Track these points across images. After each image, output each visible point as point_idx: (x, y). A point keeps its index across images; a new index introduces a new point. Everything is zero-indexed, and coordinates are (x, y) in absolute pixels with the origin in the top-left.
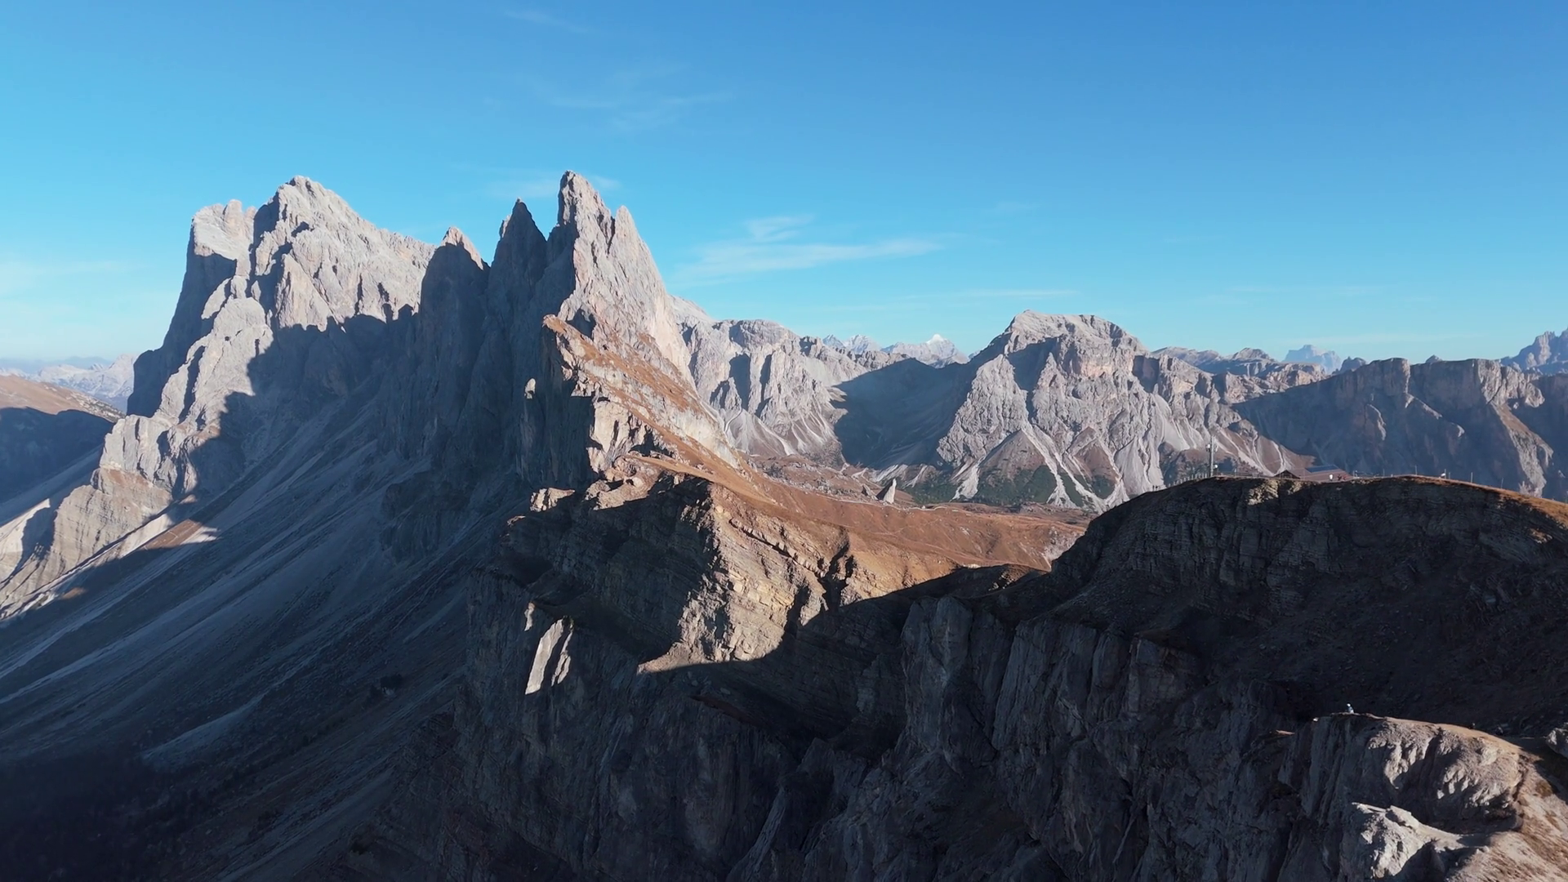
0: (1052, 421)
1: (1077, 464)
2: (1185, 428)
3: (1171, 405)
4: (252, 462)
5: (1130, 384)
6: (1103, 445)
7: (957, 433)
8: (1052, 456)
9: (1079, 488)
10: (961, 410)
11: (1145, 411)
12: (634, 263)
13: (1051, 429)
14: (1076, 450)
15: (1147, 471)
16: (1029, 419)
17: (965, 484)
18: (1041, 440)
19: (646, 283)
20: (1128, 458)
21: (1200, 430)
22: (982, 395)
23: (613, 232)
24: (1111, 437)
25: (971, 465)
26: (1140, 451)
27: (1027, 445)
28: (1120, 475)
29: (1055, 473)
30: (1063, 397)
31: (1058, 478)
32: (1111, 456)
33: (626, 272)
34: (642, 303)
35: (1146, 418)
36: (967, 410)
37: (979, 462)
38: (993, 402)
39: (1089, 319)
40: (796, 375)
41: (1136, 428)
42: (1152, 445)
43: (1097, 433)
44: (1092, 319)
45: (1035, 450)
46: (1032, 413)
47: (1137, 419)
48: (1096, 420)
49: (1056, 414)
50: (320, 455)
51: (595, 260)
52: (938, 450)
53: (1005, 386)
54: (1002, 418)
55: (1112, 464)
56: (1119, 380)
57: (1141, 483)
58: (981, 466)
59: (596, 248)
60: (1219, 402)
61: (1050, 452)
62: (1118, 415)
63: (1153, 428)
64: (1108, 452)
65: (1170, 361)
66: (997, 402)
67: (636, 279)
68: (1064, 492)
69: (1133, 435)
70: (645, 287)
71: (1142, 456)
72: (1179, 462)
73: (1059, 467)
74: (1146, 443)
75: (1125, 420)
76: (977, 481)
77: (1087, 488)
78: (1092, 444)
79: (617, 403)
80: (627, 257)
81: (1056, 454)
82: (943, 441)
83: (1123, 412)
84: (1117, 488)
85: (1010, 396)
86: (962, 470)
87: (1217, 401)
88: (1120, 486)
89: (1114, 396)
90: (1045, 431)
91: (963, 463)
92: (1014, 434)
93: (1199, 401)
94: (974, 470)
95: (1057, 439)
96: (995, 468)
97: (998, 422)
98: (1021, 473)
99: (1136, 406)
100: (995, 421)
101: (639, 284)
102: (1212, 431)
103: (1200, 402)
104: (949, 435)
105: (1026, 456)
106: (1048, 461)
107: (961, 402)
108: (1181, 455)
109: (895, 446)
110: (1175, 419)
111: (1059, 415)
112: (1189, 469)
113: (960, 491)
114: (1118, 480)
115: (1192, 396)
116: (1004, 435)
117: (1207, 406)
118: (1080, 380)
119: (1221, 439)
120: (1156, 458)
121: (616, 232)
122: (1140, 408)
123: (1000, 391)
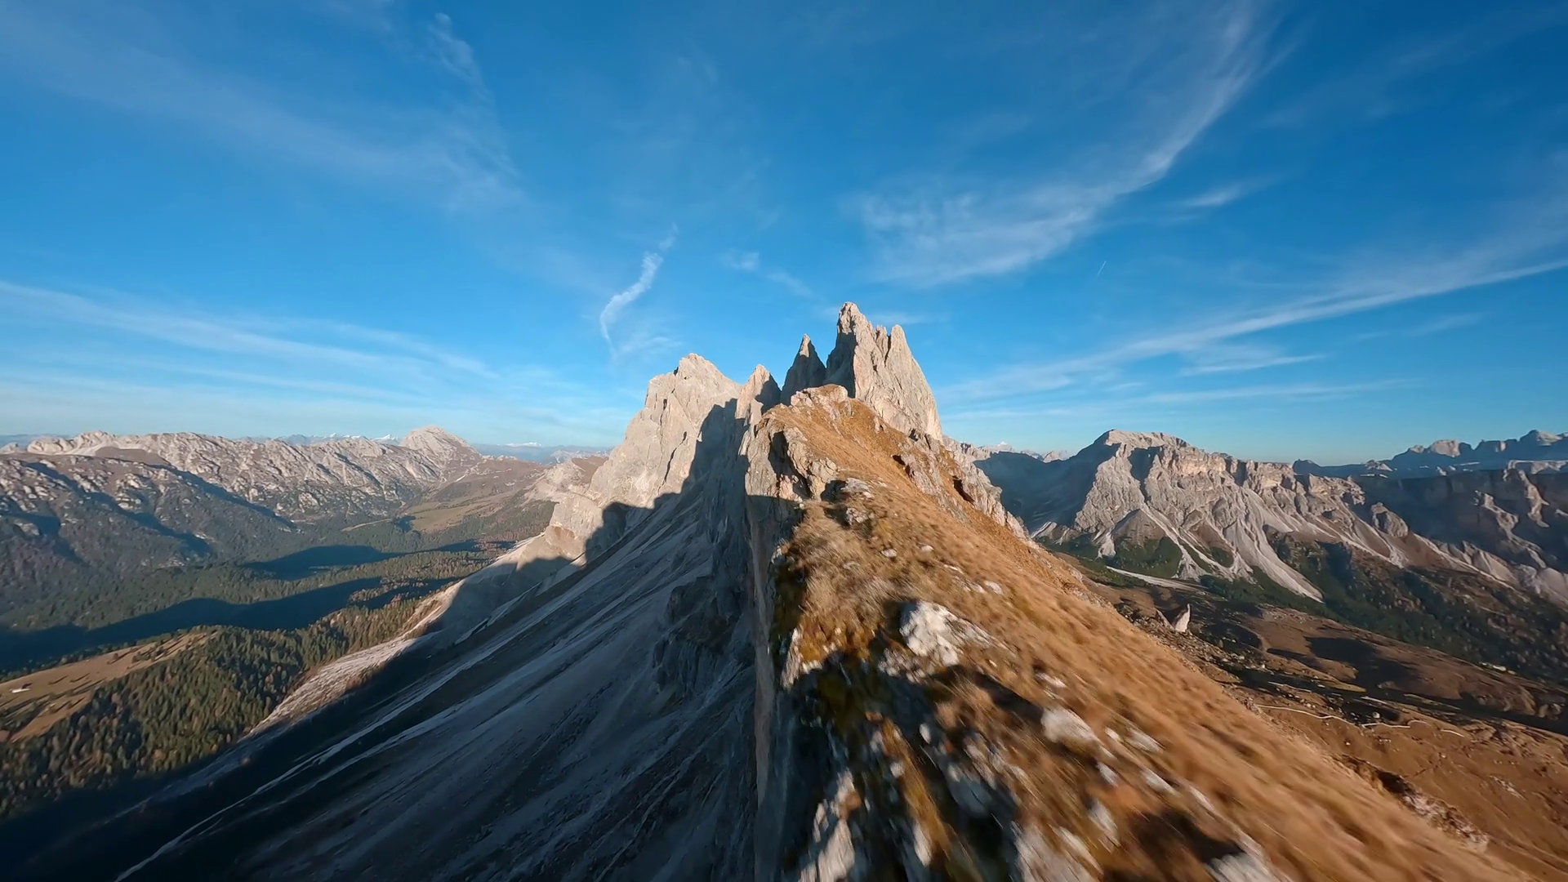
0: (1164, 504)
1: (1194, 538)
2: (1280, 514)
3: (1261, 496)
4: (629, 528)
5: (1223, 480)
6: (1210, 524)
7: (1089, 508)
8: (1171, 530)
9: (1202, 556)
10: (1090, 493)
11: (1240, 499)
12: (908, 375)
13: (1164, 510)
14: (1189, 526)
15: (1258, 546)
16: (1145, 502)
17: (1104, 546)
18: (1158, 517)
20: (1237, 535)
21: (1295, 517)
22: (1104, 483)
23: (889, 347)
24: (1216, 518)
25: (1104, 533)
26: (1245, 530)
27: (1149, 521)
28: (1234, 548)
29: (1178, 544)
30: (1171, 487)
31: (1181, 547)
32: (1220, 534)
33: (902, 385)
35: (1243, 505)
36: (1094, 493)
37: (1110, 530)
38: (1115, 489)
39: (1159, 435)
40: (967, 466)
41: (1236, 512)
42: (1255, 526)
43: (1204, 514)
44: (1162, 435)
45: (1156, 524)
46: (1147, 499)
47: (1234, 506)
48: (1202, 505)
49: (1167, 499)
50: (668, 526)
51: (875, 368)
52: (1076, 519)
53: (1121, 478)
54: (1123, 500)
55: (1223, 538)
56: (1214, 477)
57: (1257, 556)
58: (1113, 533)
59: (875, 358)
60: (1305, 495)
61: (1168, 527)
62: (1217, 502)
63: (1252, 513)
64: (1216, 529)
65: (1256, 465)
66: (1117, 489)
68: (1191, 560)
69: (1235, 518)
71: (1250, 535)
72: (1287, 541)
73: (1178, 538)
74: (1249, 524)
75: (1225, 506)
76: (1113, 545)
77: (1208, 557)
78: (1202, 522)
80: (902, 371)
81: (1173, 529)
82: (1079, 514)
83: (1221, 500)
84: (1236, 559)
85: (1127, 485)
86: (1098, 535)
87: (1302, 494)
88: (1237, 558)
89: (1211, 488)
90: (1160, 511)
91: (1097, 531)
92: (1135, 512)
93: (1285, 493)
94: (1108, 536)
95: (1170, 516)
96: (1125, 536)
97: (1120, 503)
98: (1148, 542)
99: (1231, 495)
100: (1118, 501)
102: (1307, 518)
103: (1287, 495)
104: (1084, 510)
105: (1149, 529)
106: (1168, 533)
107: (1090, 488)
108: (1287, 535)
109: (1035, 512)
110: (1269, 507)
111: (1170, 500)
112: (1299, 548)
113: (1101, 551)
114: (1234, 552)
115: (1279, 491)
116: (1126, 513)
117: (1295, 498)
118: (1182, 476)
119: (1318, 525)
120: (1263, 538)
121: (892, 347)
122: (1235, 497)
123: (1118, 481)
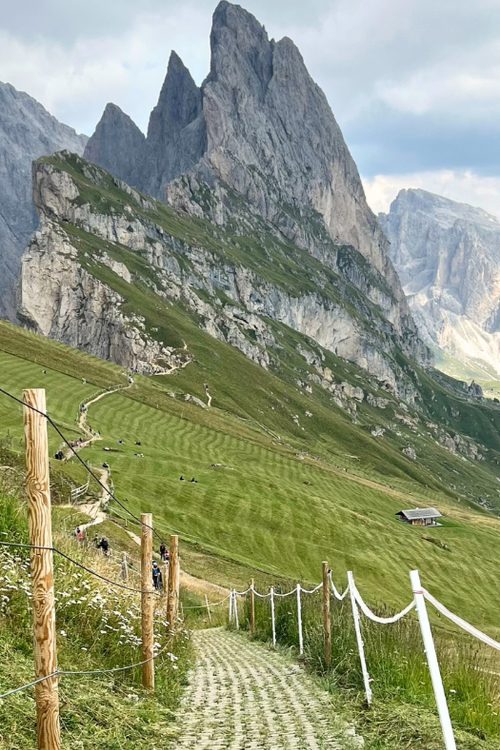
19: (316, 140)
23: (271, 74)
33: (287, 127)
34: (309, 168)
59: (240, 94)
67: (301, 137)
70: (315, 146)
79: (68, 256)
101: (306, 143)
121: (275, 73)
